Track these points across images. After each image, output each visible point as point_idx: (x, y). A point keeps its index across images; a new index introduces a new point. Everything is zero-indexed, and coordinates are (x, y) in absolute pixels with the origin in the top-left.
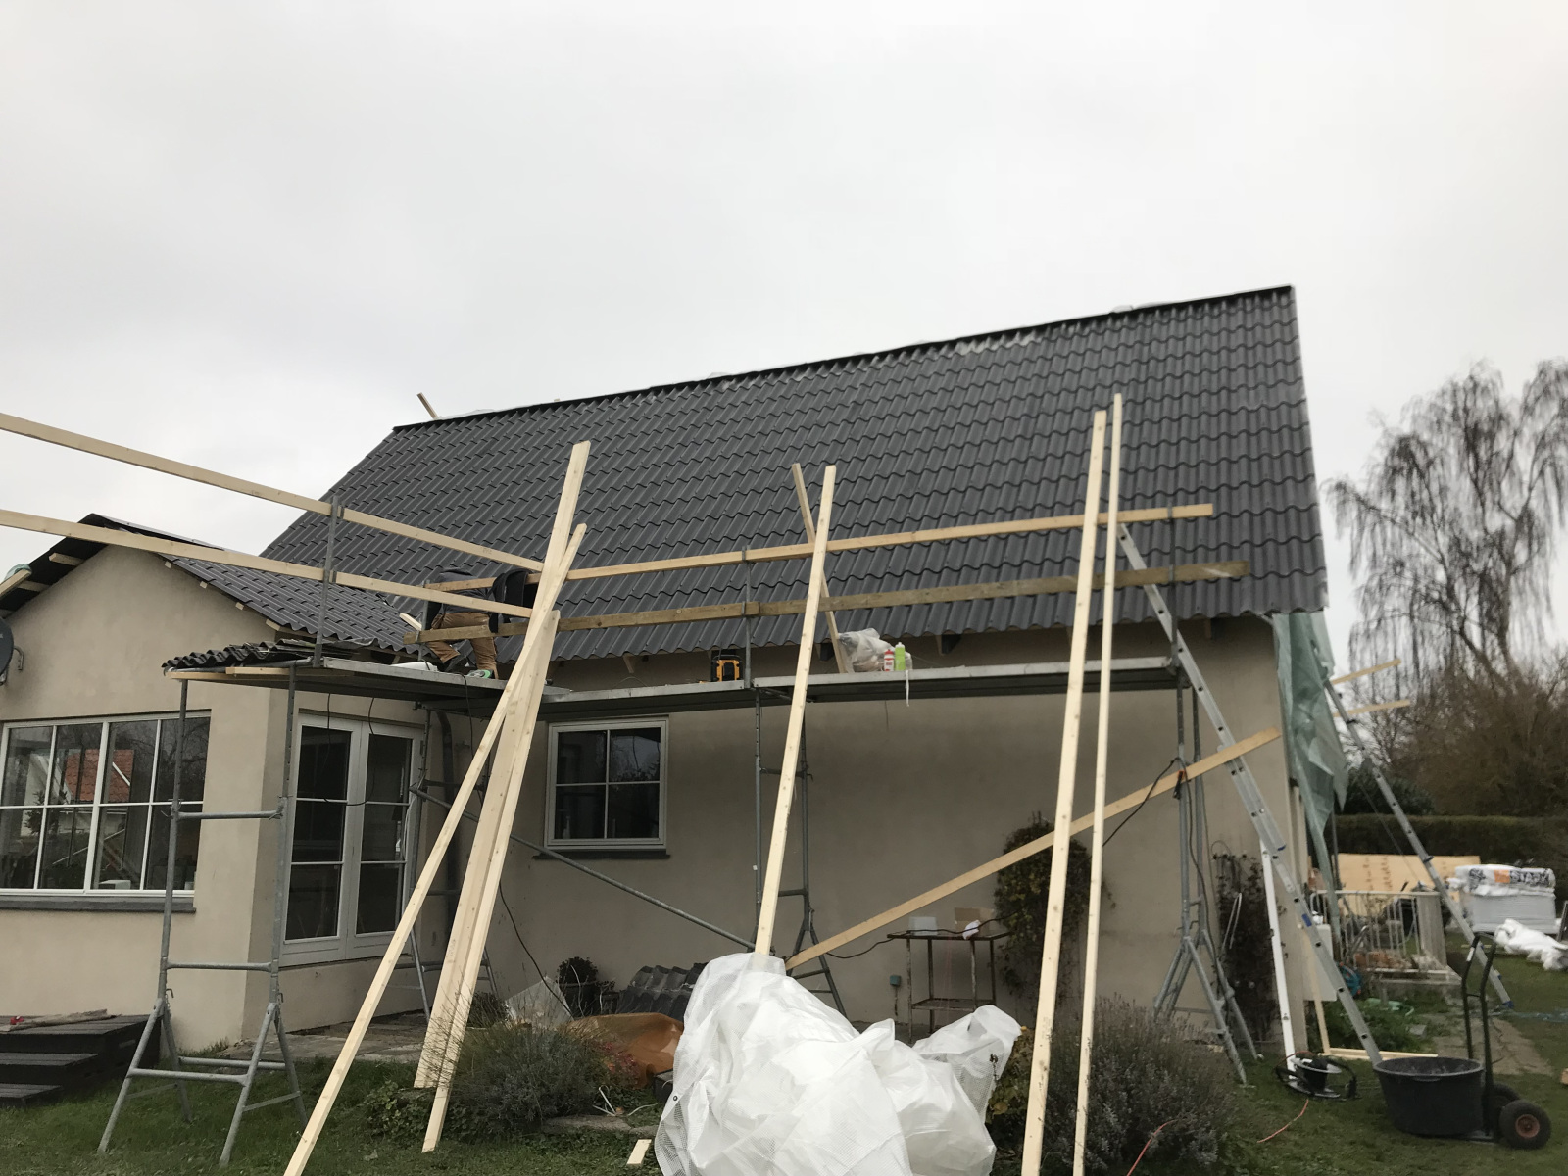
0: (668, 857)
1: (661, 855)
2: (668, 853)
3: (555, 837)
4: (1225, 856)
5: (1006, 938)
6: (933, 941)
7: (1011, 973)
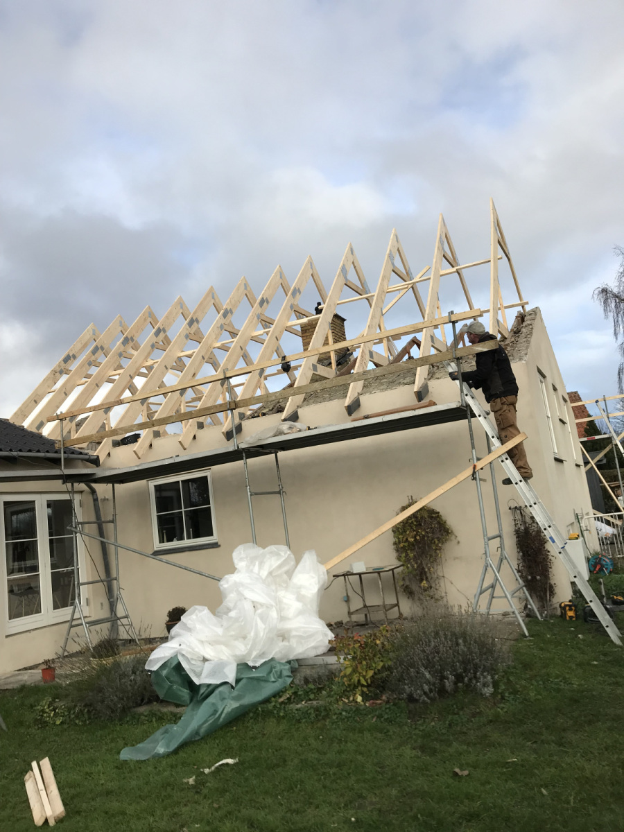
0: (219, 546)
1: (215, 545)
2: (219, 544)
3: (160, 542)
4: (516, 507)
5: (402, 568)
6: (362, 575)
7: (407, 587)
